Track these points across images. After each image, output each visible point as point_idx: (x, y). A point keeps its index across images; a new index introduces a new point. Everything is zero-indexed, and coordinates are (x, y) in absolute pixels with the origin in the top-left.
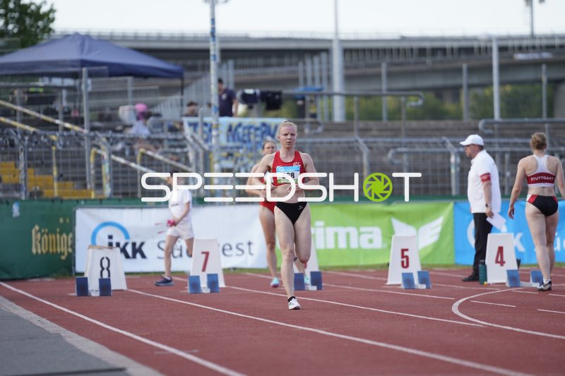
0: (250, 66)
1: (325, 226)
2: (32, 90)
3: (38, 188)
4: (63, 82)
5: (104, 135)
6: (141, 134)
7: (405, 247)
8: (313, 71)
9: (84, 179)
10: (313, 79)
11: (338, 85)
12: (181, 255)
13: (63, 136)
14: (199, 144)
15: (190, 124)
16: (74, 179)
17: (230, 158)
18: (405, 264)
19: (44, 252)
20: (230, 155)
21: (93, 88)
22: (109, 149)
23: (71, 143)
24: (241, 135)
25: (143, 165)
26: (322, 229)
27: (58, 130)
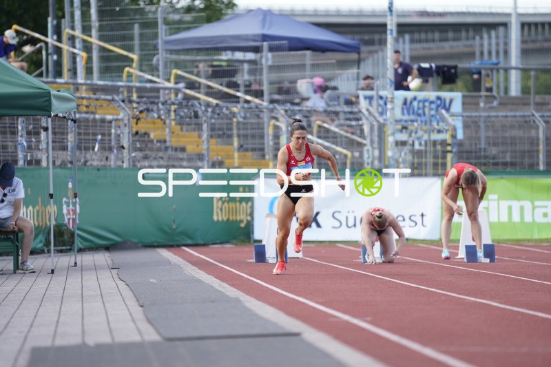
0: (427, 41)
1: (498, 200)
2: (216, 63)
3: (220, 158)
4: (245, 56)
5: (283, 107)
6: (318, 108)
8: (490, 44)
9: (263, 150)
10: (490, 53)
11: (515, 59)
13: (243, 108)
14: (374, 117)
15: (366, 98)
16: (253, 150)
17: (404, 130)
19: (225, 219)
20: (405, 128)
21: (273, 62)
22: (287, 121)
23: (250, 114)
24: (416, 108)
25: (319, 137)
26: (496, 202)
27: (238, 102)
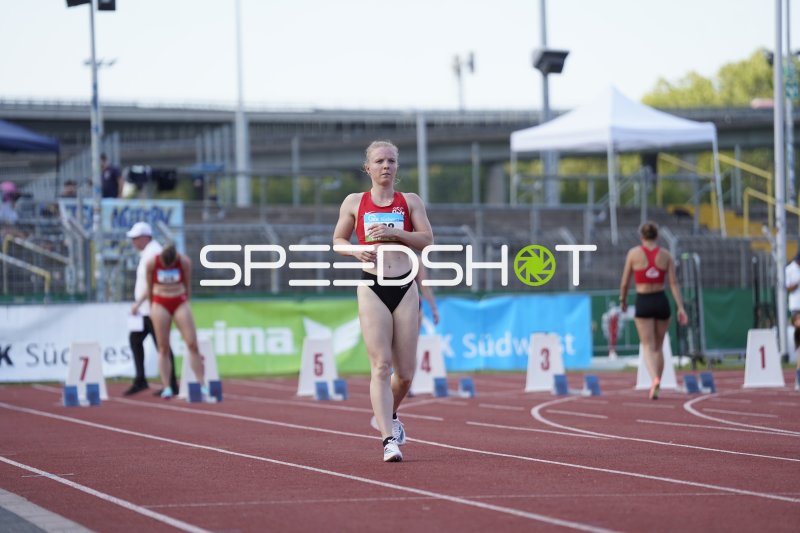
0: (139, 140)
1: (227, 327)
7: (318, 351)
8: (213, 145)
11: (242, 162)
12: (55, 361)
15: (68, 207)
17: (115, 246)
18: (319, 372)
20: (115, 243)
25: (10, 255)
26: (224, 331)
